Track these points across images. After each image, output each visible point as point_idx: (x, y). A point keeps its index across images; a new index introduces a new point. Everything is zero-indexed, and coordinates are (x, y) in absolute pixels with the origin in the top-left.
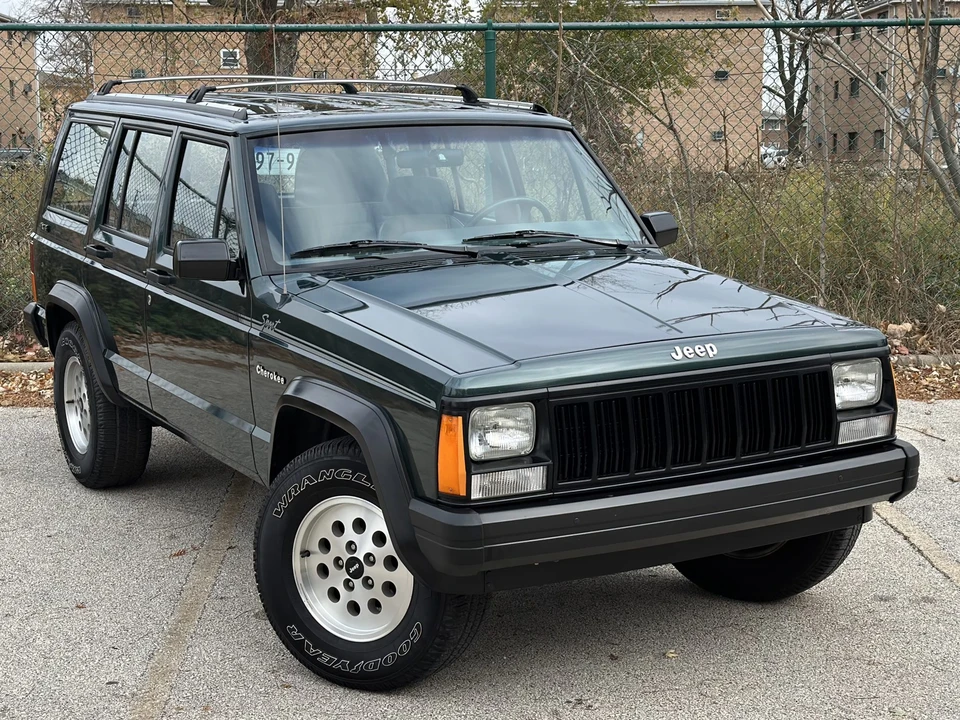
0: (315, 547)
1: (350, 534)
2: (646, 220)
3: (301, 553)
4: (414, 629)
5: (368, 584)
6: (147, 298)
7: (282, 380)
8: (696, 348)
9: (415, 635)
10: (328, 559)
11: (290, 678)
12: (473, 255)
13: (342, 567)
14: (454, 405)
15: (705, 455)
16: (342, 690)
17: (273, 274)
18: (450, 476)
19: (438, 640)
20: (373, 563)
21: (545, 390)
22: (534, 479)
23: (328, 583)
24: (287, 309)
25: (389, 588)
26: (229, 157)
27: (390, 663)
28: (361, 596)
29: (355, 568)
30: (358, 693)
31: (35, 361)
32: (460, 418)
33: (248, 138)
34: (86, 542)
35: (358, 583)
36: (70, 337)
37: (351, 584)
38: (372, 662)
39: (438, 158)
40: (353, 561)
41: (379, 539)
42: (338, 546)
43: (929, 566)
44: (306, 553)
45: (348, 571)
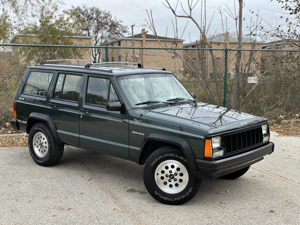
0: (160, 172)
3: (157, 174)
5: (175, 180)
6: (80, 116)
7: (144, 134)
8: (243, 123)
9: (190, 190)
10: (164, 175)
11: (155, 204)
13: (168, 176)
14: (208, 137)
20: (176, 175)
21: (223, 133)
22: (221, 153)
23: (164, 181)
25: (181, 181)
27: (184, 198)
28: (173, 183)
29: (172, 177)
32: (210, 140)
33: (117, 77)
37: (170, 180)
38: (179, 198)
41: (178, 169)
42: (167, 172)
45: (170, 177)
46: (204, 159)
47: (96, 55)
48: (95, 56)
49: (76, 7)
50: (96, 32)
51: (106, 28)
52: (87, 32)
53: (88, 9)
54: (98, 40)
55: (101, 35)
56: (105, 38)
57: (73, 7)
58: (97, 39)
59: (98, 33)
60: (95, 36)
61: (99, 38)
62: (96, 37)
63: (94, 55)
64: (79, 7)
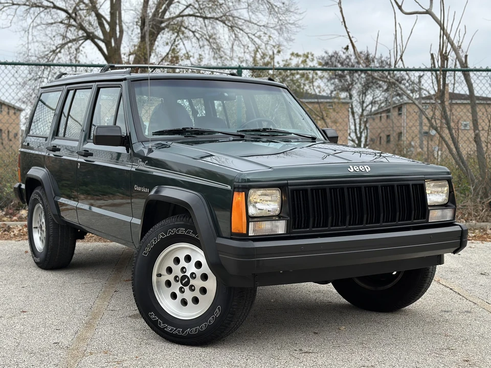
0: (164, 272)
1: (183, 263)
2: (324, 131)
3: (157, 275)
4: (217, 310)
5: (192, 289)
6: (78, 165)
7: (148, 190)
8: (360, 167)
9: (217, 313)
10: (171, 278)
12: (243, 136)
13: (178, 281)
14: (240, 186)
15: (365, 222)
16: (177, 345)
17: (144, 141)
18: (238, 223)
19: (229, 315)
20: (195, 278)
21: (286, 182)
22: (280, 227)
23: (171, 290)
24: (151, 155)
25: (204, 291)
26: (122, 91)
27: (204, 329)
28: (188, 295)
29: (185, 281)
30: (186, 346)
31: (17, 221)
32: (244, 193)
33: (131, 81)
34: (42, 289)
35: (187, 288)
36: (37, 193)
37: (183, 290)
38: (194, 329)
39: (224, 95)
40: (184, 277)
41: (198, 265)
42: (177, 270)
43: (465, 300)
44: (159, 275)
45: (181, 283)
46: (231, 239)
47: (361, 133)
48: (359, 135)
49: (331, 53)
50: (364, 93)
51: (380, 86)
52: (348, 94)
53: (351, 56)
54: (366, 107)
55: (371, 98)
56: (378, 103)
57: (326, 52)
58: (365, 105)
59: (367, 94)
60: (361, 100)
61: (368, 103)
62: (363, 102)
63: (358, 133)
64: (337, 52)
